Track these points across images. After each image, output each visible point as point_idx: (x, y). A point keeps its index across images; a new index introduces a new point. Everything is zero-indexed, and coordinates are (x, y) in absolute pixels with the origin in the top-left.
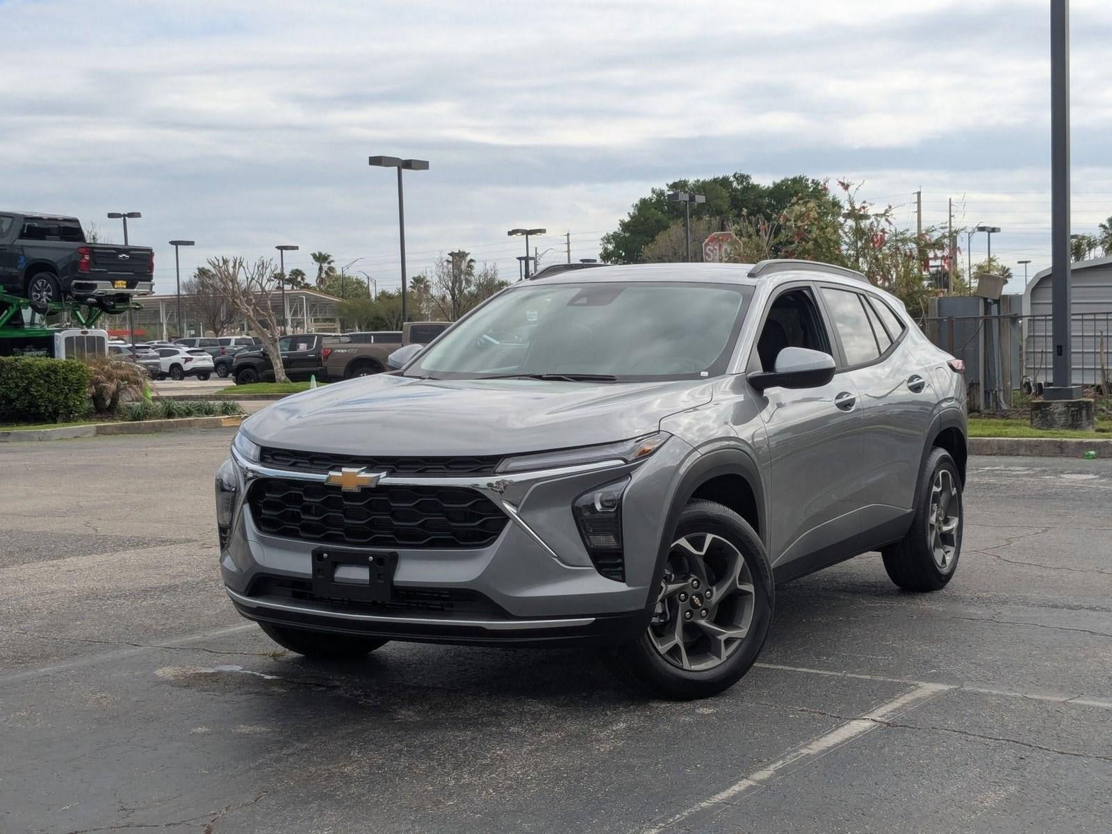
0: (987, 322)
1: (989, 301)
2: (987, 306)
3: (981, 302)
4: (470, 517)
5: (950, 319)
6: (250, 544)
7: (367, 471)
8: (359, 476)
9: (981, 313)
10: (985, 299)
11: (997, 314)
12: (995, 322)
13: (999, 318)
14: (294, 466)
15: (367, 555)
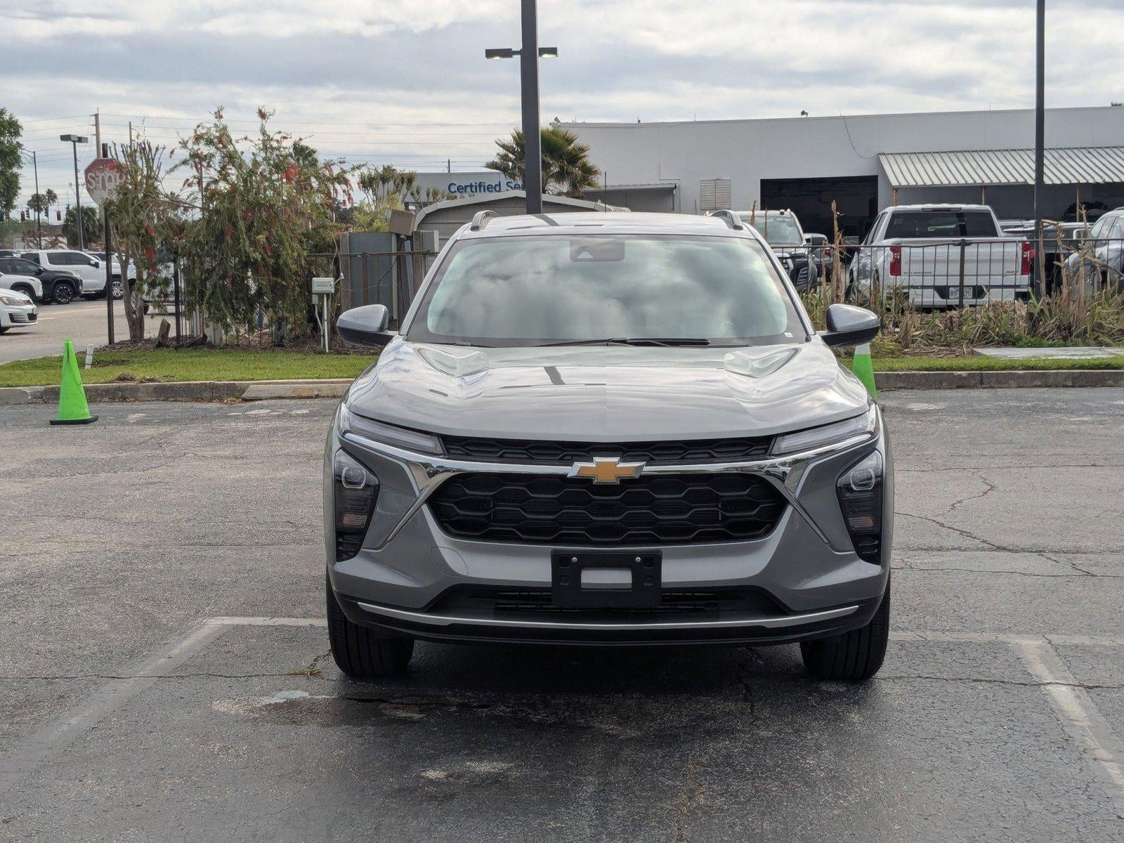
0: (400, 261)
1: (402, 237)
2: (400, 242)
3: (394, 238)
4: (748, 505)
5: (364, 255)
6: (441, 551)
7: (623, 460)
8: (618, 466)
9: (394, 250)
10: (398, 235)
11: (410, 251)
12: (409, 259)
13: (412, 254)
14: (502, 459)
15: (633, 555)
